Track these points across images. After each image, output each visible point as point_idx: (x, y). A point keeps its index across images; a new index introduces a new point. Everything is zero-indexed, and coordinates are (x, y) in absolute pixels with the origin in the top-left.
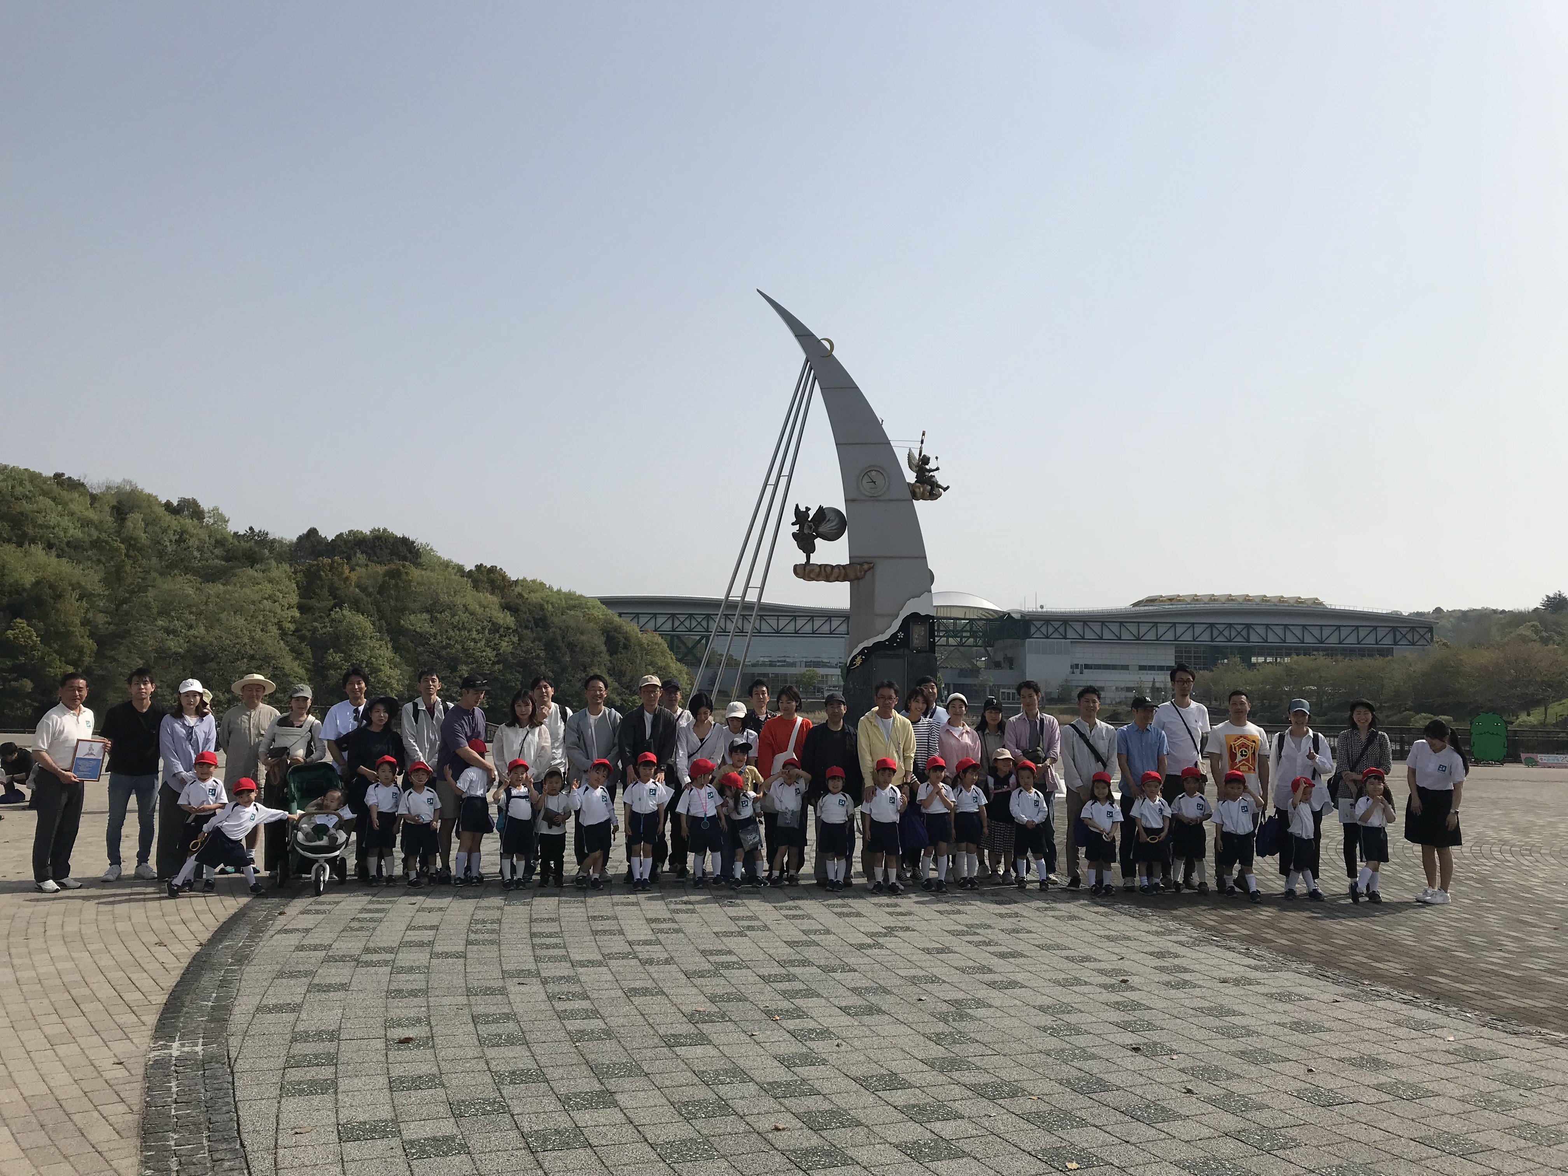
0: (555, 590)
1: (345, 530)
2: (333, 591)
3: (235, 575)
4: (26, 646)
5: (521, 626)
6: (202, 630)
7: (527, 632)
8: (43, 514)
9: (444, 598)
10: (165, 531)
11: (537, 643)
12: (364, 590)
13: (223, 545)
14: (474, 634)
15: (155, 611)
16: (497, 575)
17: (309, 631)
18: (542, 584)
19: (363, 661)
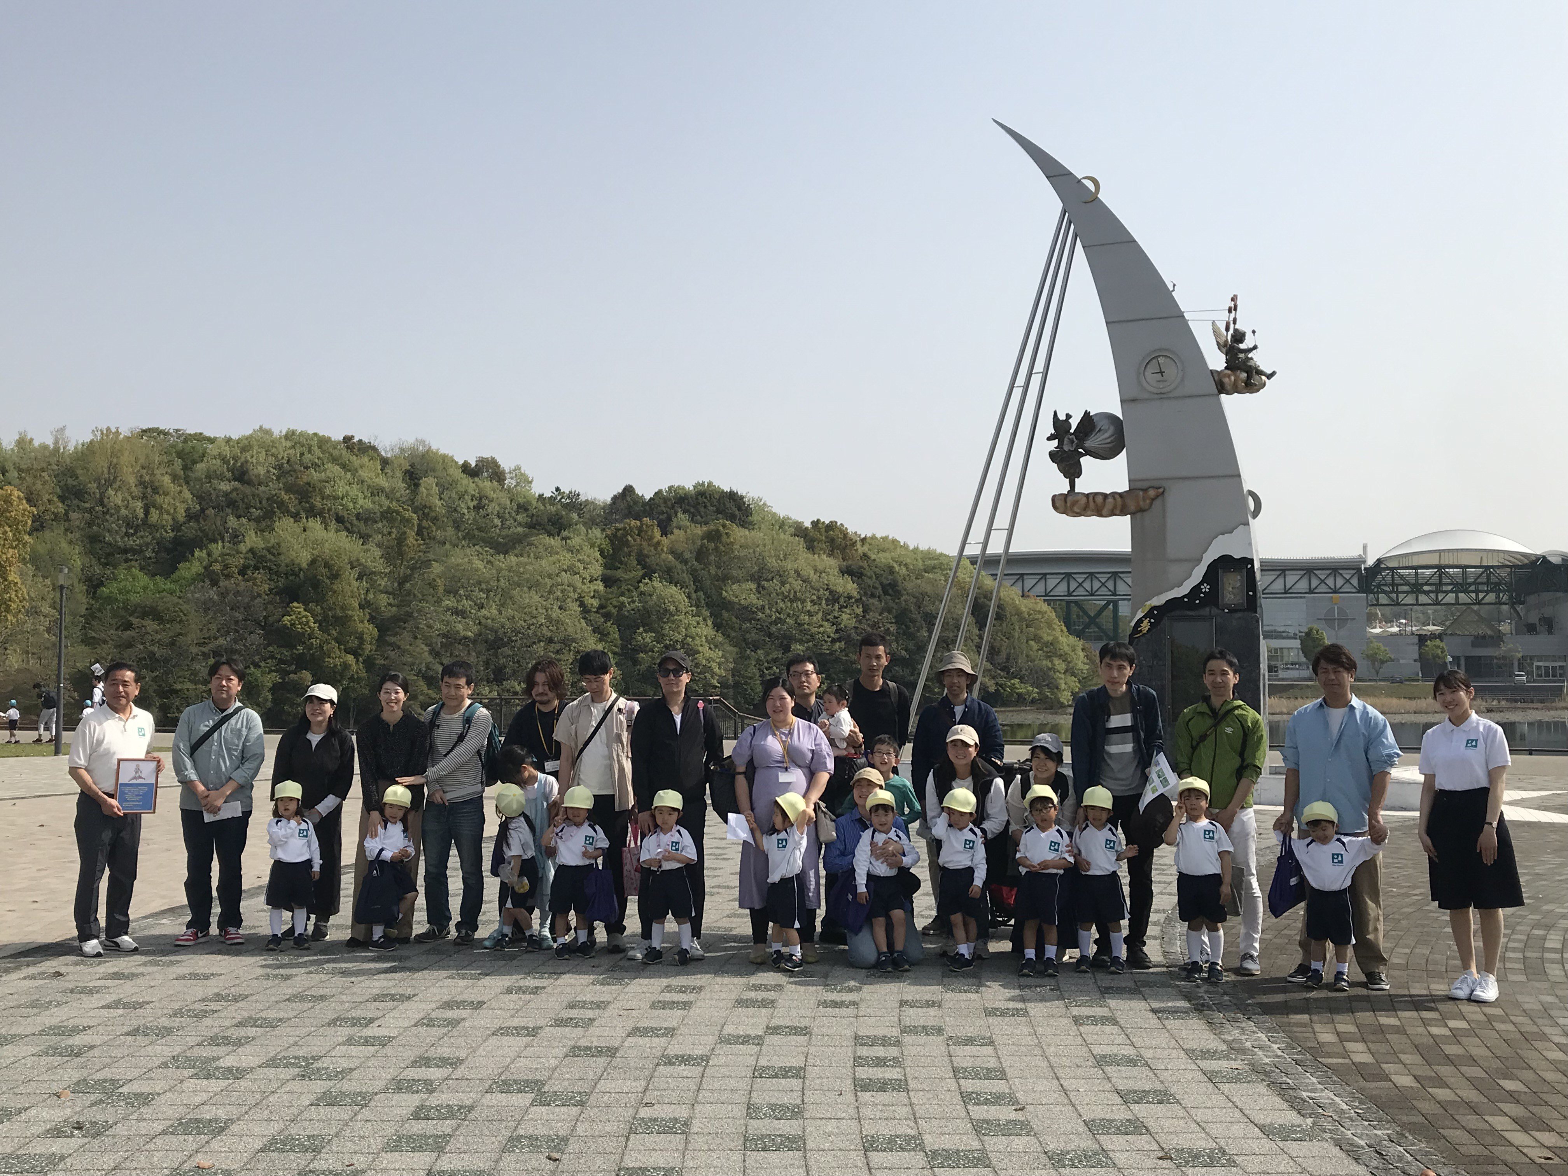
0: (911, 547)
1: (664, 487)
2: (642, 560)
3: (531, 544)
4: (303, 634)
5: (865, 594)
6: (494, 611)
7: (875, 601)
8: (332, 483)
9: (772, 563)
10: (461, 497)
11: (886, 614)
12: (678, 556)
13: (526, 510)
14: (809, 606)
15: (441, 589)
16: (837, 532)
17: (615, 607)
18: (895, 542)
19: (677, 641)
